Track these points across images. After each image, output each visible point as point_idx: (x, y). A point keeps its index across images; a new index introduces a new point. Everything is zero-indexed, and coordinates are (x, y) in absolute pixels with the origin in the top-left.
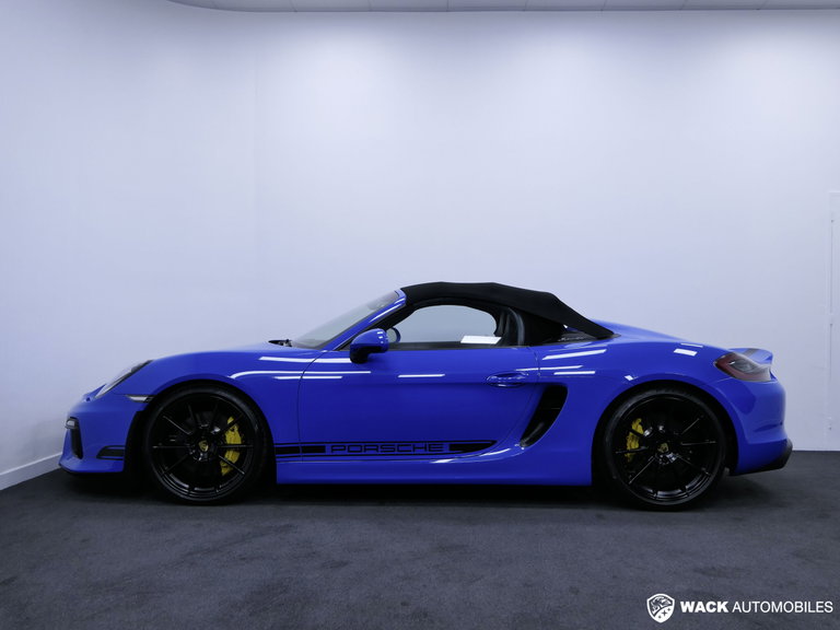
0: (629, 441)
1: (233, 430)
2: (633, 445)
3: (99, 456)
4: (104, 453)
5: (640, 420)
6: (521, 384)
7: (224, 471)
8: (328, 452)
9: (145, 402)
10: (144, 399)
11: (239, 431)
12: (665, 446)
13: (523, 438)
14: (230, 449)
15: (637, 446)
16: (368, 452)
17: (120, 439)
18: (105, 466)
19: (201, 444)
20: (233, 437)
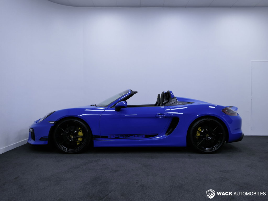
0: (197, 134)
1: (80, 132)
2: (198, 135)
3: (40, 140)
4: (41, 139)
5: (200, 127)
6: (166, 117)
7: (78, 144)
8: (109, 137)
9: (54, 123)
10: (54, 122)
11: (82, 132)
12: (208, 135)
13: (166, 133)
14: (79, 137)
15: (199, 135)
16: (121, 138)
17: (46, 135)
18: (42, 143)
19: (71, 136)
20: (80, 134)
